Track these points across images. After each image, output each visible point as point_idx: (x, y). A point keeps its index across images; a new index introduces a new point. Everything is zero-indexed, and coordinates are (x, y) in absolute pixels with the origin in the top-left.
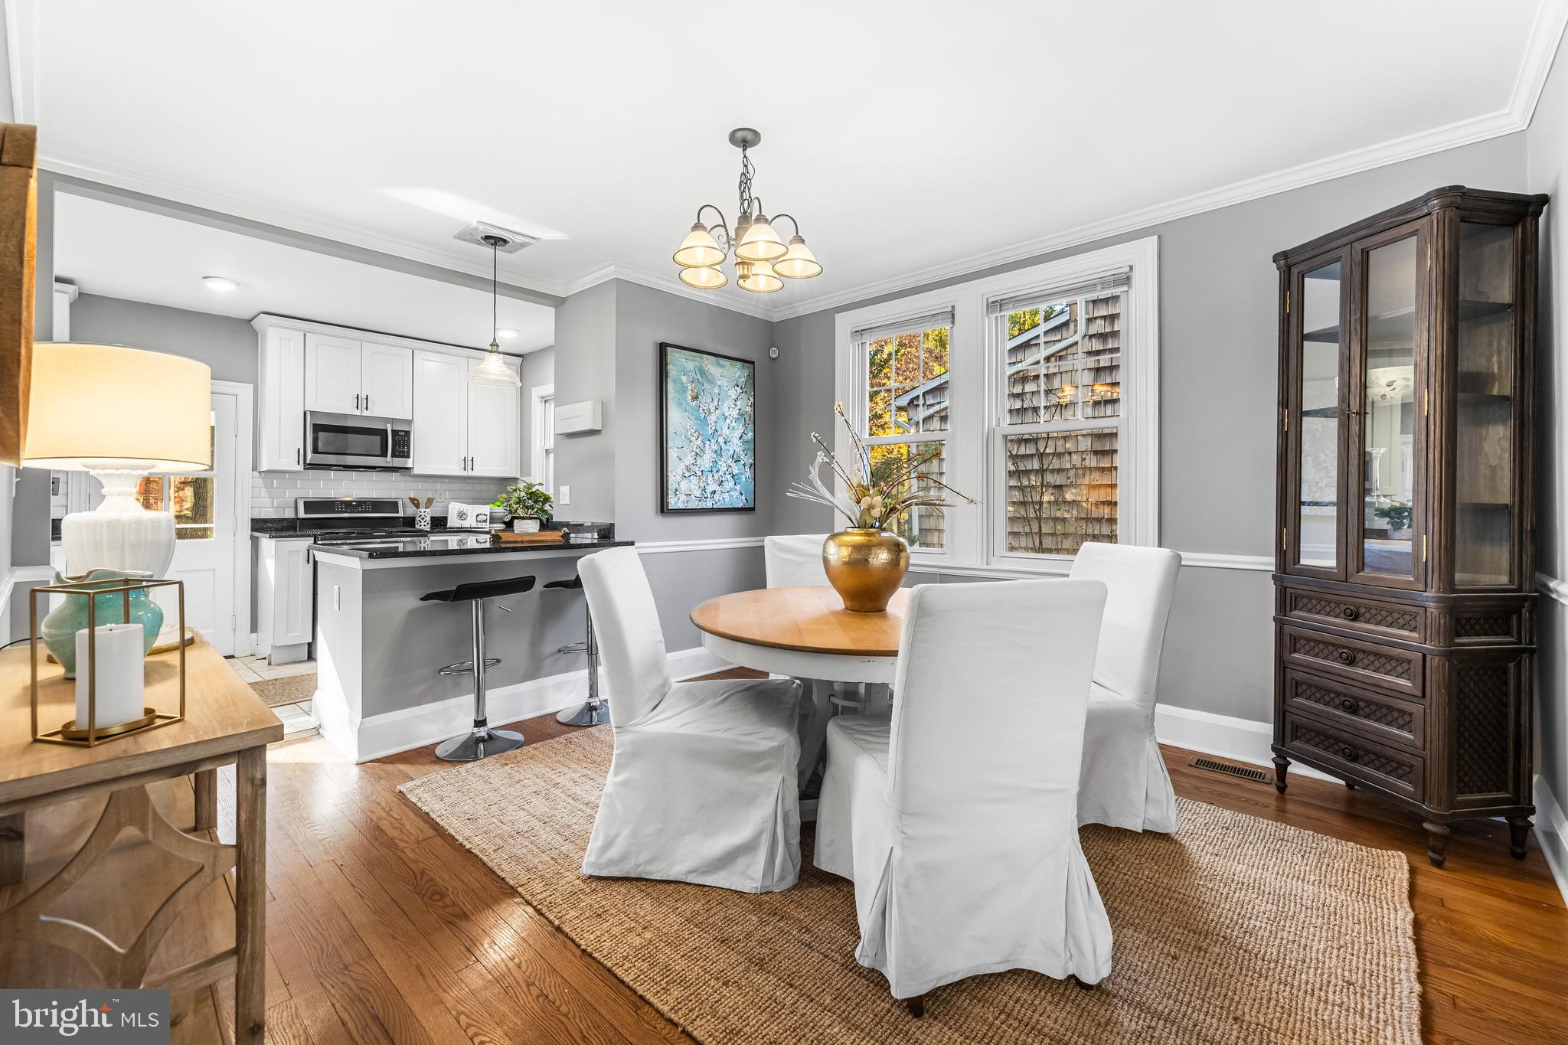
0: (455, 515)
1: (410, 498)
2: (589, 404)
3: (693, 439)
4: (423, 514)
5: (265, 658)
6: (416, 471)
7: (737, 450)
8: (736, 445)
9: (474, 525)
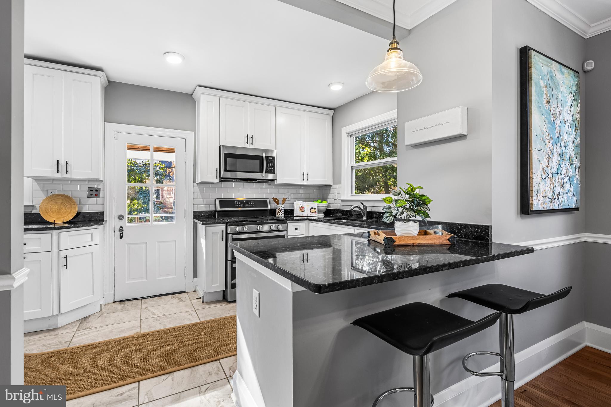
0: (299, 209)
1: (273, 198)
2: (458, 110)
3: (547, 142)
4: (280, 208)
5: (200, 298)
6: (278, 182)
7: (572, 154)
8: (571, 151)
9: (309, 215)
